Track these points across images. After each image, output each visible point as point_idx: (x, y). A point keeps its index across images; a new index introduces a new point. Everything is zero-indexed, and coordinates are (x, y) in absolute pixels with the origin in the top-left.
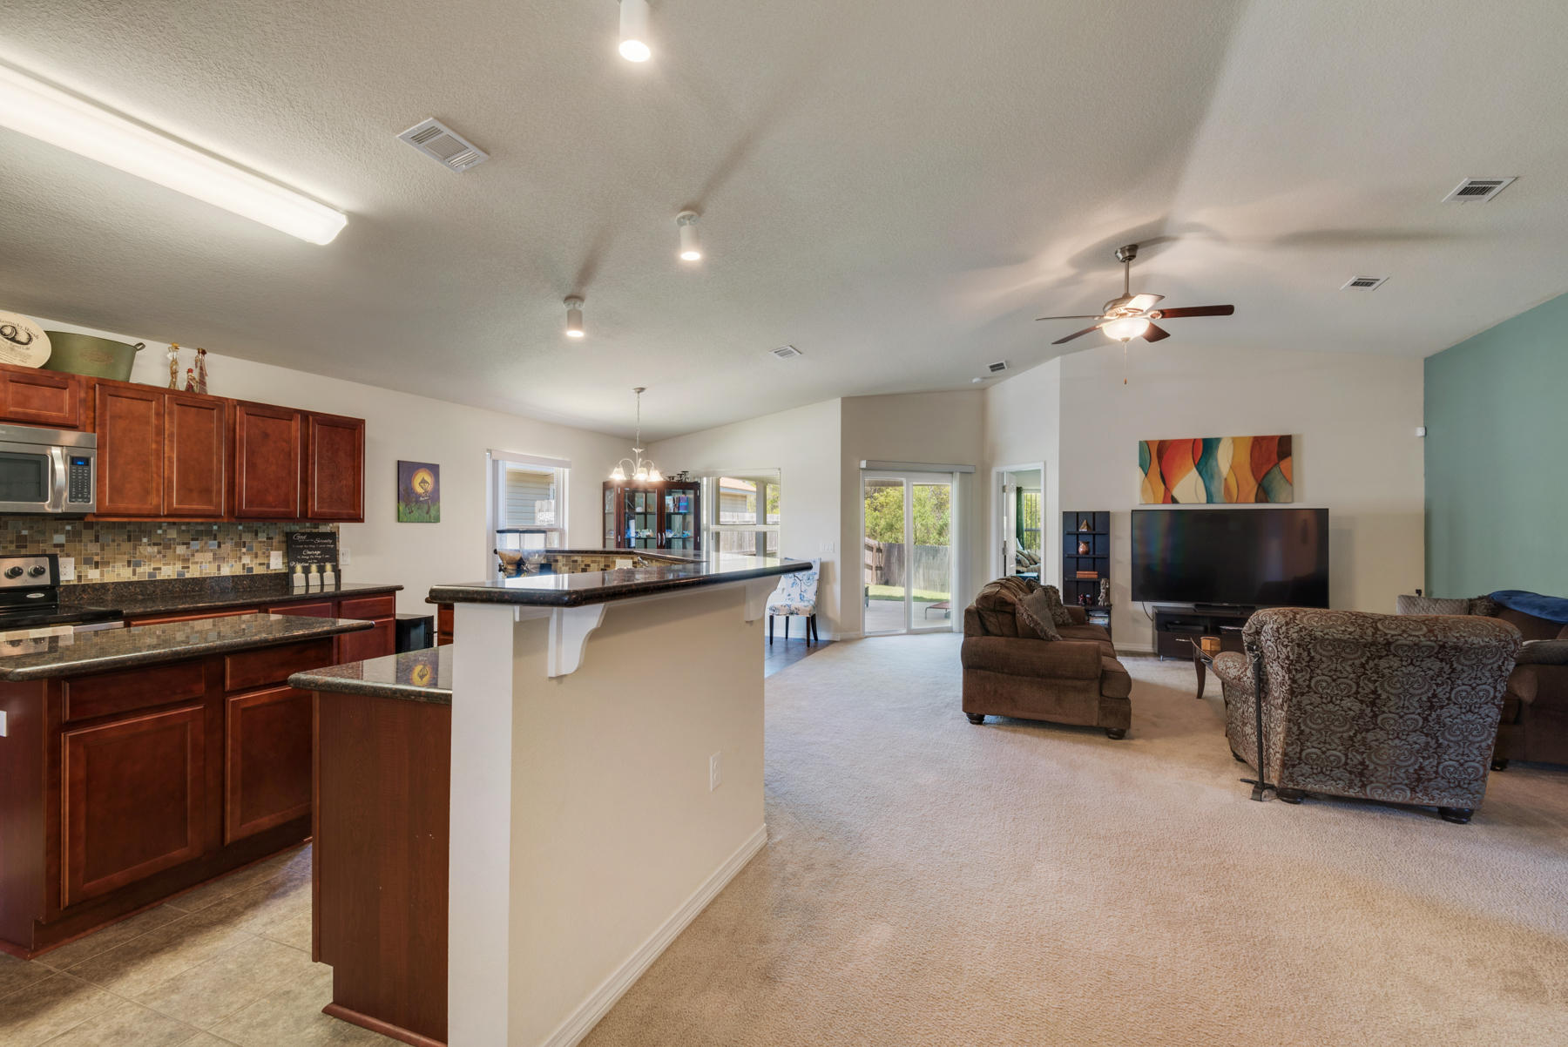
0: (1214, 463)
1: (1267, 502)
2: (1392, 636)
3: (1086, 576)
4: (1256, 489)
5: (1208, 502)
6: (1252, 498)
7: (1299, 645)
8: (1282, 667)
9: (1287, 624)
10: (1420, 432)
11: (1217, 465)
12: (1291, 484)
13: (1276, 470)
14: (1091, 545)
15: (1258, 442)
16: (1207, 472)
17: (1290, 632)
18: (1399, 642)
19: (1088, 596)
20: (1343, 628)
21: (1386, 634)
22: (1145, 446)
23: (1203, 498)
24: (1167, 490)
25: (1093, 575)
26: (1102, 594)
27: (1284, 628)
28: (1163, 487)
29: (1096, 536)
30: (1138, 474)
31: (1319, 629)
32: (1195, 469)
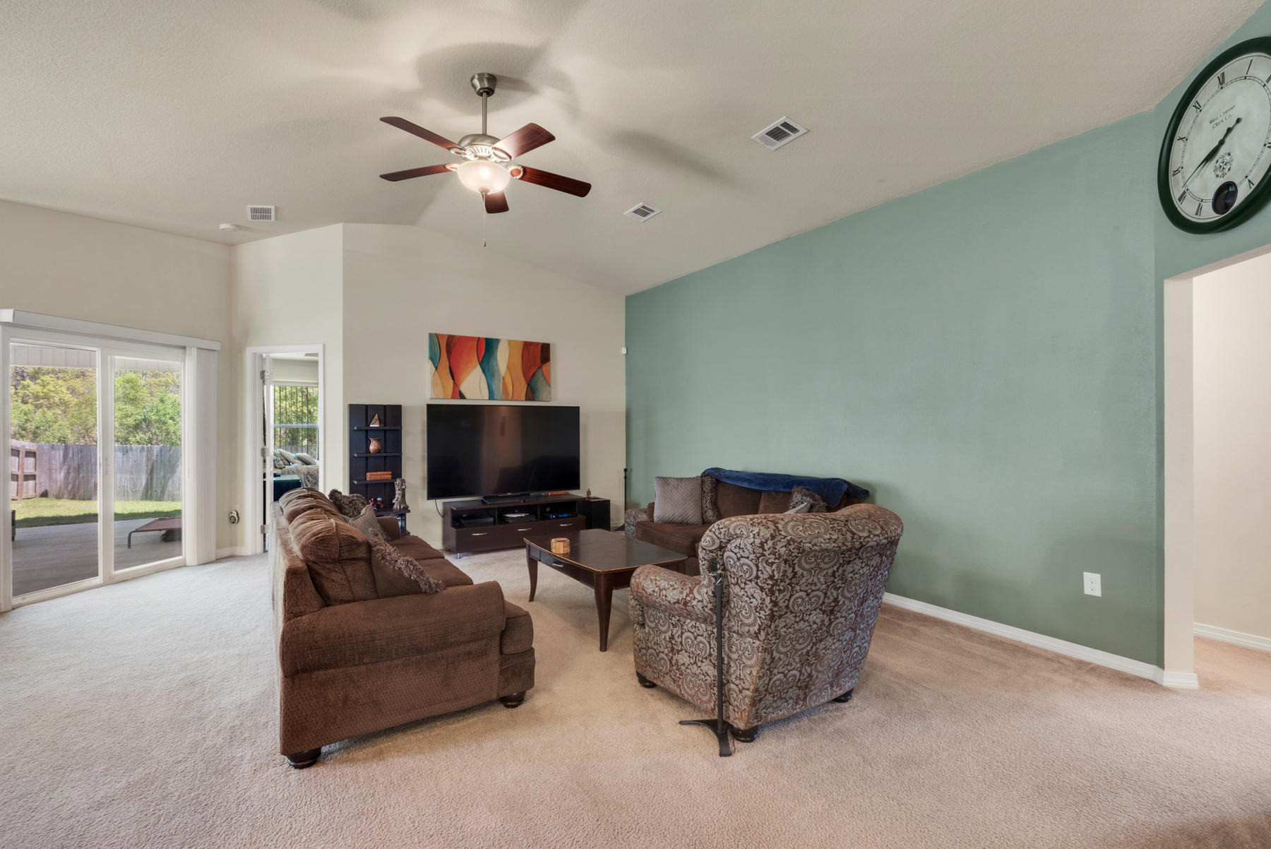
0: (495, 363)
1: (534, 400)
2: (865, 538)
3: (379, 478)
4: (526, 387)
5: (490, 399)
6: (523, 397)
7: (786, 561)
8: (762, 589)
9: (773, 537)
10: (624, 351)
11: (497, 364)
12: (550, 386)
13: (539, 373)
14: (382, 441)
15: (527, 346)
16: (489, 370)
17: (778, 547)
18: (869, 544)
19: (379, 499)
20: (828, 536)
21: (860, 537)
22: (435, 338)
23: (487, 396)
24: (456, 385)
25: (386, 476)
26: (397, 496)
27: (770, 543)
28: (452, 381)
29: (387, 432)
30: (428, 367)
31: (808, 540)
32: (479, 367)
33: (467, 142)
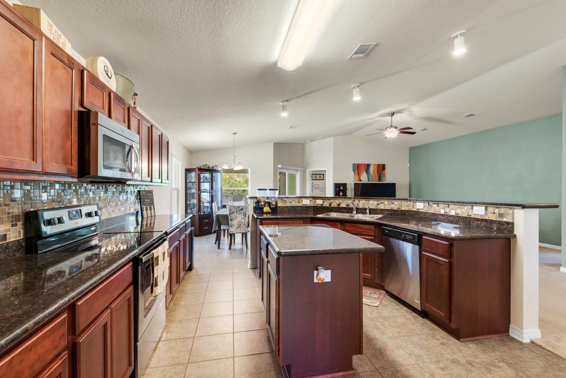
1: (380, 181)
4: (378, 178)
5: (368, 181)
10: (409, 165)
11: (370, 171)
12: (385, 177)
13: (382, 173)
14: (343, 193)
15: (379, 165)
16: (368, 173)
22: (354, 165)
24: (359, 177)
29: (344, 190)
30: (353, 172)
32: (365, 172)
33: (388, 128)
